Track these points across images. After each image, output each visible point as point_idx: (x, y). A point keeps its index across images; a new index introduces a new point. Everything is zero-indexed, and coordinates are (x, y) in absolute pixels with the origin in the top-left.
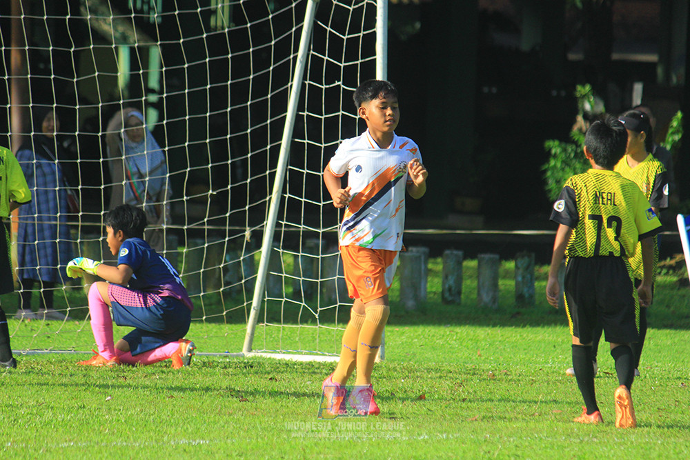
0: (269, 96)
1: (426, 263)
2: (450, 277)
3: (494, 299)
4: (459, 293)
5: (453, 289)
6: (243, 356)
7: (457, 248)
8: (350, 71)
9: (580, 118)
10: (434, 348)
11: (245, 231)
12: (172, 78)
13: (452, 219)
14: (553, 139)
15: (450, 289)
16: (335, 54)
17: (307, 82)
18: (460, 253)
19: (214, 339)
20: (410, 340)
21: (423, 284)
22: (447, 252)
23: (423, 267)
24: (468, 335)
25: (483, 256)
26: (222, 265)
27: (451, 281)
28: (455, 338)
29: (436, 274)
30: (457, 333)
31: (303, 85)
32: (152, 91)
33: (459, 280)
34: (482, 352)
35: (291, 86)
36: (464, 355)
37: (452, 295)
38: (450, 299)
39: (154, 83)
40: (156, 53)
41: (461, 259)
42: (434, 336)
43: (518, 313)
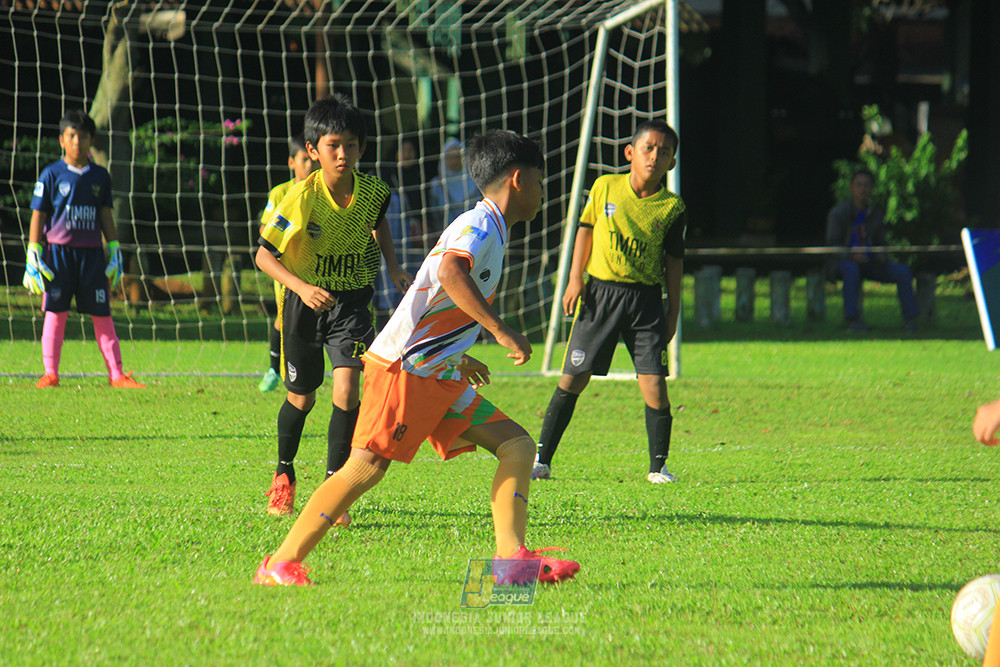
1: (719, 281)
2: (743, 295)
3: (786, 317)
4: (752, 310)
5: (746, 306)
6: (542, 376)
7: (749, 267)
8: (642, 98)
9: (867, 139)
11: (541, 254)
12: (471, 109)
14: (842, 159)
15: (743, 307)
16: (628, 81)
17: (600, 108)
18: (753, 272)
20: (705, 358)
21: (717, 301)
22: (740, 271)
23: (716, 285)
24: (761, 351)
25: (775, 274)
27: (744, 299)
28: (748, 354)
29: (729, 291)
30: (751, 349)
31: (597, 111)
32: (452, 122)
33: (752, 297)
34: (775, 367)
35: (585, 112)
36: (758, 369)
37: (745, 310)
38: (743, 316)
39: (453, 113)
40: (455, 85)
41: (753, 278)
42: (728, 353)
43: (810, 329)
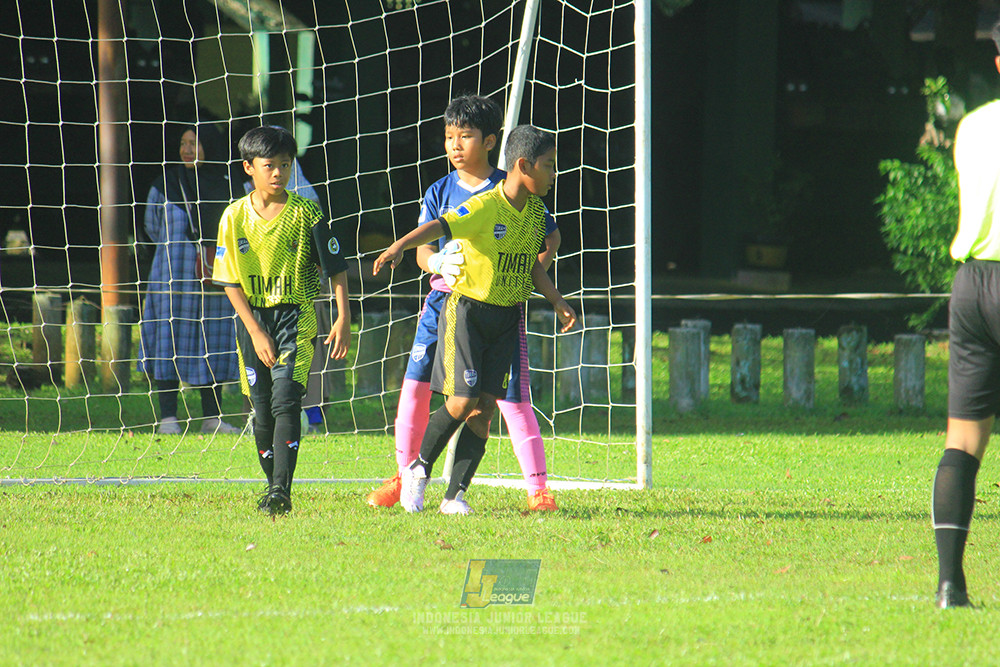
1: (707, 343)
2: (742, 363)
3: (808, 395)
4: (757, 386)
5: (748, 379)
7: (752, 321)
8: (597, 63)
9: (930, 127)
10: (721, 468)
13: (743, 278)
14: (892, 158)
15: (743, 381)
17: (532, 82)
18: (757, 328)
20: (687, 456)
21: (702, 374)
22: (738, 326)
23: (703, 348)
24: (771, 447)
25: (790, 331)
27: (745, 370)
28: (751, 452)
29: (721, 358)
30: (755, 445)
31: (527, 86)
32: (303, 98)
33: (756, 367)
34: (793, 473)
35: (510, 87)
36: (766, 476)
37: (746, 389)
38: (744, 394)
41: (759, 337)
42: (721, 449)
43: (844, 415)
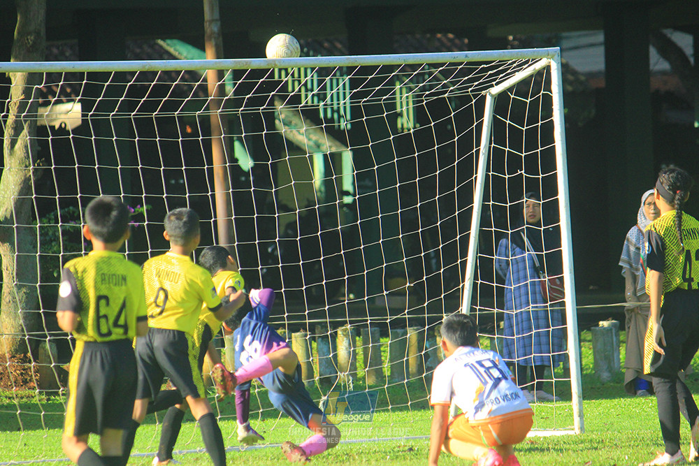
0: (455, 189)
1: (618, 335)
8: (531, 160)
10: (630, 417)
16: (516, 145)
17: (490, 174)
19: (419, 422)
20: (607, 411)
21: (615, 356)
23: (614, 339)
26: (424, 352)
28: (651, 405)
30: (653, 401)
31: (487, 177)
32: (347, 193)
35: (476, 178)
39: (348, 185)
42: (630, 405)
